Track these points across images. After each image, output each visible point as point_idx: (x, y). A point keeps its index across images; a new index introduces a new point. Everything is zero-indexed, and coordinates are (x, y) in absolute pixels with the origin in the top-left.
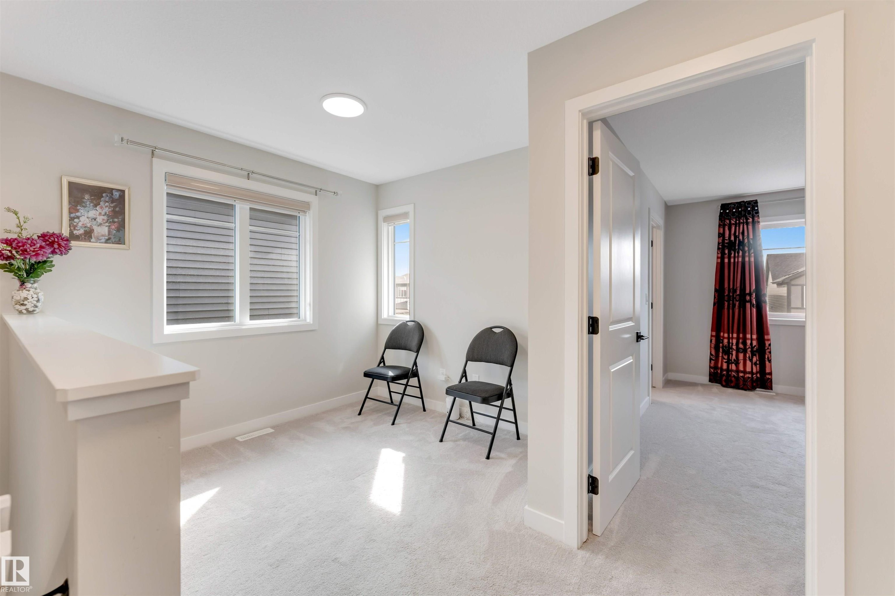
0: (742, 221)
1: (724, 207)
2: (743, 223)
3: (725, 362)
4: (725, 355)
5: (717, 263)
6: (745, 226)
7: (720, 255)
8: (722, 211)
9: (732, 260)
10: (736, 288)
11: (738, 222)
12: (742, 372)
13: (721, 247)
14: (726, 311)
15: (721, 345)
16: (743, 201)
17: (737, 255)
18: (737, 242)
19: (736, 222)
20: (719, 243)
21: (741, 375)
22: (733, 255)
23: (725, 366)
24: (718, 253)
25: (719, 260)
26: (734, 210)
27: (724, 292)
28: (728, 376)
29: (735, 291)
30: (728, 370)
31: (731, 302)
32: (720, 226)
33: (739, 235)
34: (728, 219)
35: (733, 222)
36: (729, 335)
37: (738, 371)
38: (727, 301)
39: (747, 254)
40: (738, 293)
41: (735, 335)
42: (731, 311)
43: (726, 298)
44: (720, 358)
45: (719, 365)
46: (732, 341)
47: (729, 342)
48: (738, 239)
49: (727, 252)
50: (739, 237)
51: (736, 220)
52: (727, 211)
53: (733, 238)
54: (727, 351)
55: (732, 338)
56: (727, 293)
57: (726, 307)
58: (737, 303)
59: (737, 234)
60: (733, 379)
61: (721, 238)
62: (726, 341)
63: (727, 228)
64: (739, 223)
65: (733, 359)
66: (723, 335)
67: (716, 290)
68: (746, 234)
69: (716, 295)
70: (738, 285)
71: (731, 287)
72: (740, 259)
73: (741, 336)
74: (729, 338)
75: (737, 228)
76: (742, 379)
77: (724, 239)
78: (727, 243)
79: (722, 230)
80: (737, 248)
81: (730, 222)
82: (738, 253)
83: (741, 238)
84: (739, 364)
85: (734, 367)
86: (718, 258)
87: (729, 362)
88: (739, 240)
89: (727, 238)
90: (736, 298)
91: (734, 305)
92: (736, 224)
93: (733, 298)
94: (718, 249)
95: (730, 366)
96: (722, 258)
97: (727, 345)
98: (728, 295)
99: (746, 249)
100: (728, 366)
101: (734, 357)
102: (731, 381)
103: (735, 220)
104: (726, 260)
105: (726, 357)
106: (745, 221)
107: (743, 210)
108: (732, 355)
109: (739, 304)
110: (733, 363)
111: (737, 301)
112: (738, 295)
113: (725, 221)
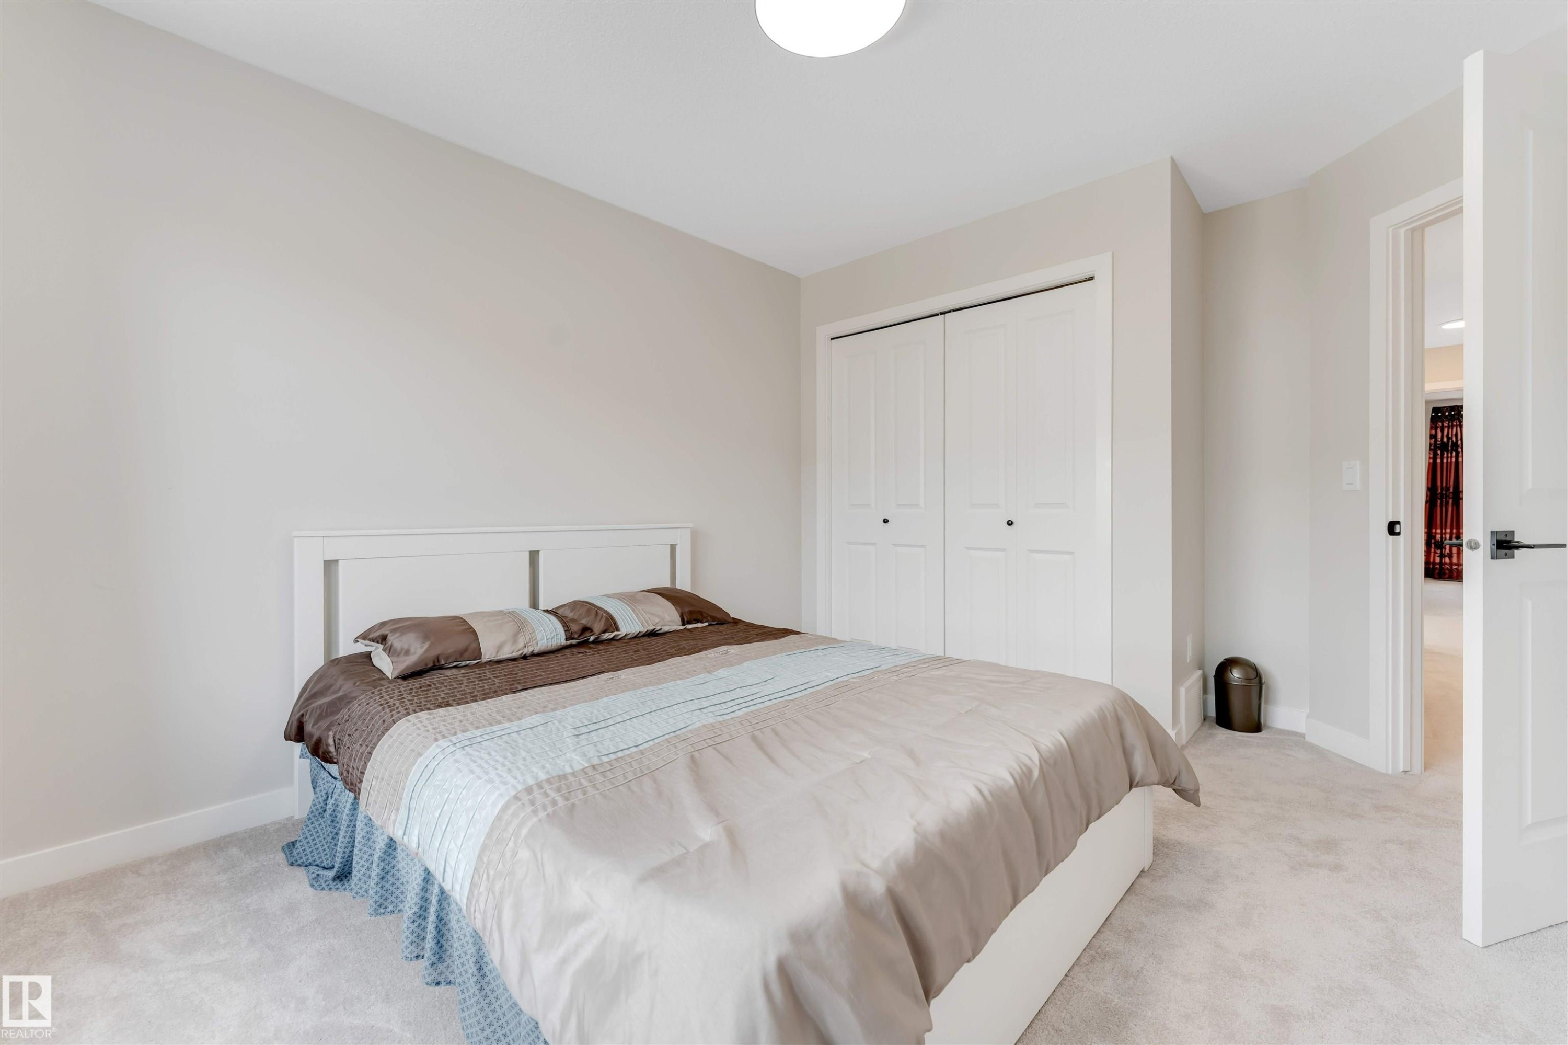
0: (1455, 424)
1: (1436, 410)
2: (1457, 426)
3: (1438, 556)
4: (1438, 549)
5: (1429, 463)
6: (1459, 429)
7: (1432, 456)
8: (1433, 414)
9: (1445, 460)
10: (1450, 486)
11: (1450, 424)
12: (1456, 564)
13: (1433, 447)
14: (1439, 508)
15: (1433, 541)
16: (1457, 406)
17: (1450, 455)
18: (1450, 443)
19: (1448, 424)
20: (1431, 445)
21: (1454, 567)
22: (1445, 456)
23: (1438, 560)
24: (1430, 454)
25: (1431, 461)
26: (1447, 414)
27: (1437, 490)
28: (1441, 569)
29: (1448, 489)
30: (1441, 564)
31: (1444, 500)
32: (1431, 428)
33: (1452, 437)
34: (1440, 422)
35: (1445, 424)
36: (1442, 531)
37: (1451, 564)
38: (1439, 499)
39: (1460, 455)
40: (1451, 490)
41: (1448, 530)
42: (1444, 508)
43: (1439, 496)
44: (1432, 554)
45: (1432, 560)
46: (1445, 536)
47: (1442, 538)
48: (1450, 440)
49: (1439, 452)
50: (1452, 439)
51: (1449, 423)
52: (1440, 414)
53: (1445, 440)
54: (1440, 546)
55: (1445, 533)
56: (1439, 491)
57: (1439, 504)
58: (1451, 501)
59: (1450, 436)
60: (1447, 571)
61: (1433, 440)
62: (1438, 537)
63: (1439, 430)
64: (1453, 426)
65: (1446, 553)
66: (1436, 531)
67: (1428, 489)
68: (1459, 436)
69: (1429, 493)
70: (1452, 483)
71: (1444, 485)
72: (1454, 460)
73: (1454, 531)
74: (1441, 534)
75: (1450, 430)
76: (1456, 571)
77: (1436, 441)
78: (1439, 444)
79: (1433, 432)
80: (1450, 448)
81: (1443, 425)
82: (1452, 453)
83: (1454, 439)
84: (1452, 557)
85: (1447, 560)
86: (1430, 458)
87: (1442, 556)
88: (1452, 441)
89: (1440, 440)
90: (1449, 496)
91: (1447, 503)
92: (1448, 427)
93: (1447, 496)
94: (1430, 449)
95: (1443, 559)
96: (1435, 458)
97: (1440, 540)
98: (1441, 493)
99: (1460, 450)
100: (1441, 560)
101: (1447, 551)
102: (1445, 574)
103: (1447, 423)
104: (1439, 461)
105: (1439, 551)
106: (1458, 424)
107: (1456, 414)
108: (1445, 549)
109: (1453, 501)
110: (1446, 556)
111: (1451, 498)
112: (1451, 493)
113: (1437, 424)
